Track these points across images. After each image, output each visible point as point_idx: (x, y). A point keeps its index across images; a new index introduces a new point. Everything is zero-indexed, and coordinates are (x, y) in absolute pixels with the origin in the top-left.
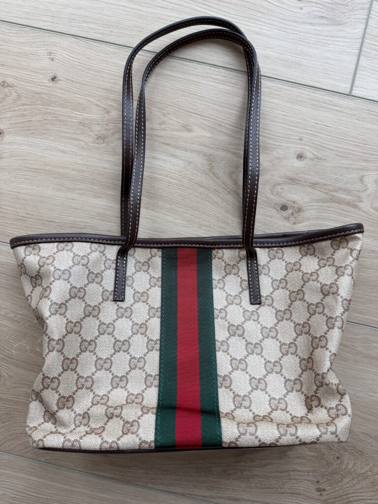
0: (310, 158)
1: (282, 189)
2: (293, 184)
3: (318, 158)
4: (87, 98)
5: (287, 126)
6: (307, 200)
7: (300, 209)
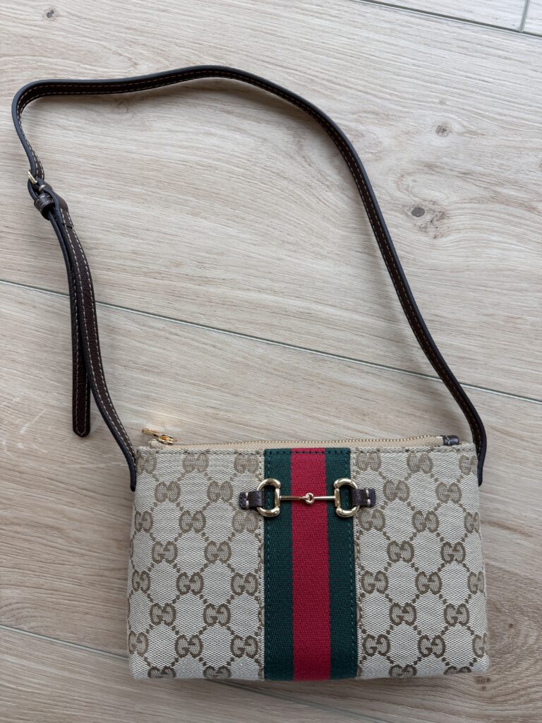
0: (457, 133)
1: (415, 181)
2: (431, 174)
3: (470, 132)
4: (102, 43)
5: (420, 82)
6: (454, 198)
7: (443, 214)
